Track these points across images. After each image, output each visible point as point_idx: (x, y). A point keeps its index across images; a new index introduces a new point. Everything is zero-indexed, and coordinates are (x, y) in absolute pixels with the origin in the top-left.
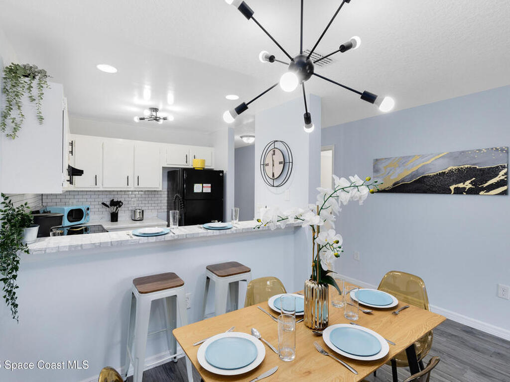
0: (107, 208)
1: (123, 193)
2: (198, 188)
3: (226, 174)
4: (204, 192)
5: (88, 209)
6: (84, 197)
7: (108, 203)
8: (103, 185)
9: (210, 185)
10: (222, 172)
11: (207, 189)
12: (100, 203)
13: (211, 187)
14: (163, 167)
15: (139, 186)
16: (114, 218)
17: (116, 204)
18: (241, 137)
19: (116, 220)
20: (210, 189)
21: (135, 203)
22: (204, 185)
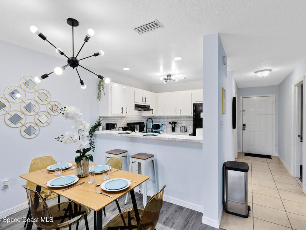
0: (171, 125)
1: (180, 118)
5: (163, 125)
7: (172, 123)
8: (167, 114)
12: (168, 122)
14: (193, 103)
15: (181, 114)
17: (175, 123)
19: (174, 131)
21: (185, 123)
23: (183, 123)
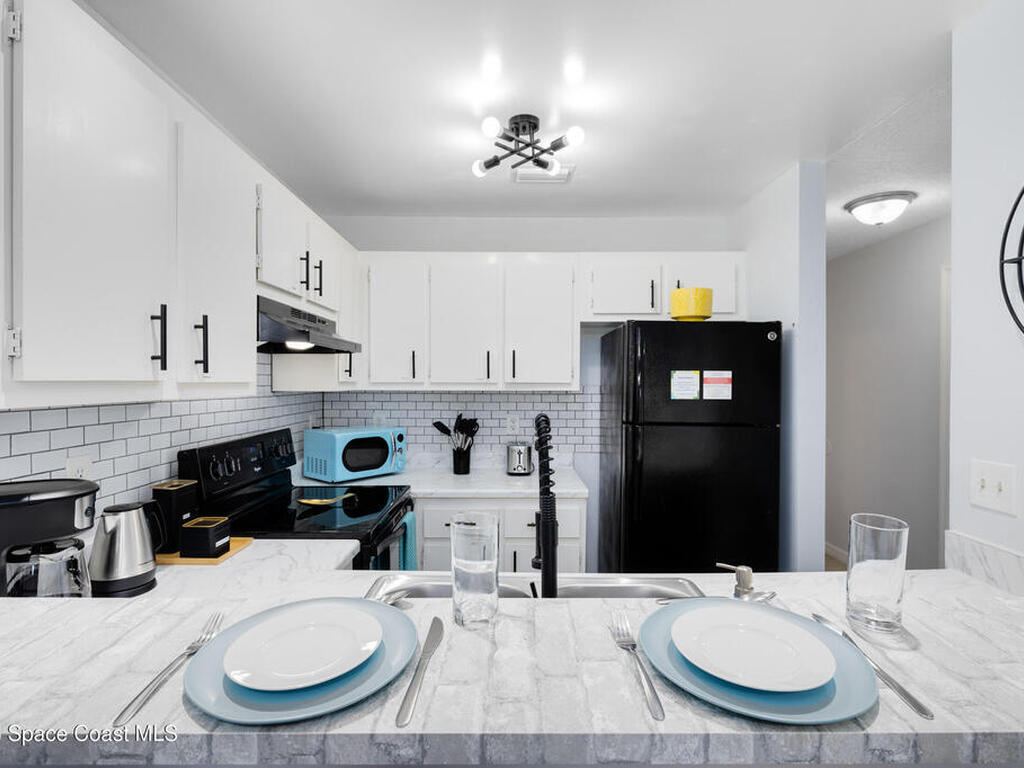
0: (445, 438)
2: (684, 385)
3: (790, 334)
4: (706, 397)
5: (401, 438)
6: (402, 406)
7: (451, 424)
8: (430, 376)
9: (728, 374)
10: (776, 326)
11: (719, 386)
13: (735, 381)
14: (582, 323)
15: (517, 380)
16: (462, 463)
17: (467, 427)
18: (849, 207)
19: (466, 471)
20: (730, 386)
21: (517, 424)
22: (707, 374)
23: (508, 423)
